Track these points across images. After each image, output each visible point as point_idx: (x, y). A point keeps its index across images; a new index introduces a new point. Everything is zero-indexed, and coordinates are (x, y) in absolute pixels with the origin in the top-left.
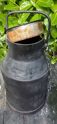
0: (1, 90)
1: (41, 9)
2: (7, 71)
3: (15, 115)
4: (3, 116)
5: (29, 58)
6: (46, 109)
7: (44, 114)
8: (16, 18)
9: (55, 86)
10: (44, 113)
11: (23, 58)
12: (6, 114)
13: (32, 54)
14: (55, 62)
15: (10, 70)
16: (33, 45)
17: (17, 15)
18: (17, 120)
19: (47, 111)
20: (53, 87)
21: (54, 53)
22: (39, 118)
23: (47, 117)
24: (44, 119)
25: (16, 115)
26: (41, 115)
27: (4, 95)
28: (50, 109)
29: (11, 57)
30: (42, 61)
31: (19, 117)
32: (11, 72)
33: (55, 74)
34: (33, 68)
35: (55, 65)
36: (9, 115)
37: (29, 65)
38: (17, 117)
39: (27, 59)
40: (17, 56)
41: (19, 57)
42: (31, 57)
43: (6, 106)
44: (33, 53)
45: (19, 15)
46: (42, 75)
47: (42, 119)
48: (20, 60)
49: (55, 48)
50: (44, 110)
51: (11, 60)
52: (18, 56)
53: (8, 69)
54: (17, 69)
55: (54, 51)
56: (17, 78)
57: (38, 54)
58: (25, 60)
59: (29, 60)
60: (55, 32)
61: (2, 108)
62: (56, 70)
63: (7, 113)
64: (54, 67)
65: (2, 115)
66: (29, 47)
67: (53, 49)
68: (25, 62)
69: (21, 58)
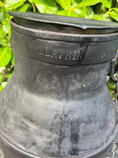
2: (4, 123)
5: (71, 88)
11: (53, 88)
15: (12, 120)
16: (95, 40)
29: (19, 83)
30: (105, 100)
32: (13, 127)
34: (82, 122)
37: (70, 111)
39: (67, 90)
40: (35, 79)
41: (41, 81)
42: (78, 85)
44: (87, 72)
46: (107, 142)
48: (44, 93)
51: (17, 92)
52: (38, 78)
53: (8, 117)
54: (32, 121)
56: (30, 150)
57: (99, 79)
58: (58, 94)
59: (73, 94)
66: (81, 46)
68: (60, 100)
69: (46, 87)
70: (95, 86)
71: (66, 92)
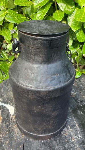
3: (38, 143)
4: (22, 146)
6: (79, 133)
7: (76, 140)
8: (27, 18)
9: (84, 104)
10: (76, 138)
12: (26, 143)
14: (80, 75)
17: (29, 15)
19: (80, 135)
20: (82, 105)
21: (78, 63)
22: (70, 146)
23: (81, 144)
24: (77, 146)
26: (73, 141)
28: (83, 133)
31: (43, 146)
33: (82, 89)
35: (80, 79)
36: (29, 143)
38: (41, 145)
45: (32, 14)
47: (75, 146)
49: (79, 57)
50: (76, 135)
54: (55, 74)
55: (79, 60)
60: (81, 34)
61: (19, 135)
62: (82, 85)
63: (26, 140)
64: (80, 81)
65: (20, 144)
67: (77, 58)
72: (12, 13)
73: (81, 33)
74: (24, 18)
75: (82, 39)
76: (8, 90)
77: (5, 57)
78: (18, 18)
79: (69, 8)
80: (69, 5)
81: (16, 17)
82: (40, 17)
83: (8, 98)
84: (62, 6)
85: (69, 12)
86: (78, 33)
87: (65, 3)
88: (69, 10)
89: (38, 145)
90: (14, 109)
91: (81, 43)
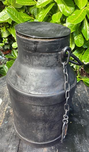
0: (1, 105)
1: (63, 5)
5: (35, 63)
8: (33, 18)
11: (27, 61)
13: (40, 58)
17: (35, 15)
18: (11, 141)
21: (78, 69)
25: (11, 135)
27: (3, 110)
31: (14, 138)
36: (3, 133)
38: (12, 137)
39: (33, 64)
43: (2, 123)
44: (40, 56)
54: (19, 75)
58: (29, 64)
59: (35, 66)
60: (80, 39)
62: (77, 91)
66: (34, 44)
70: (47, 65)
71: (32, 64)
72: (11, 11)
73: (80, 37)
74: (29, 18)
75: (80, 43)
76: (4, 85)
77: (15, 56)
78: (17, 17)
79: (68, 10)
80: (68, 6)
81: (15, 15)
82: (41, 17)
83: (1, 91)
84: (61, 8)
85: (67, 14)
86: (76, 37)
87: (64, 4)
88: (67, 12)
89: (10, 136)
90: (1, 102)
91: (79, 47)
